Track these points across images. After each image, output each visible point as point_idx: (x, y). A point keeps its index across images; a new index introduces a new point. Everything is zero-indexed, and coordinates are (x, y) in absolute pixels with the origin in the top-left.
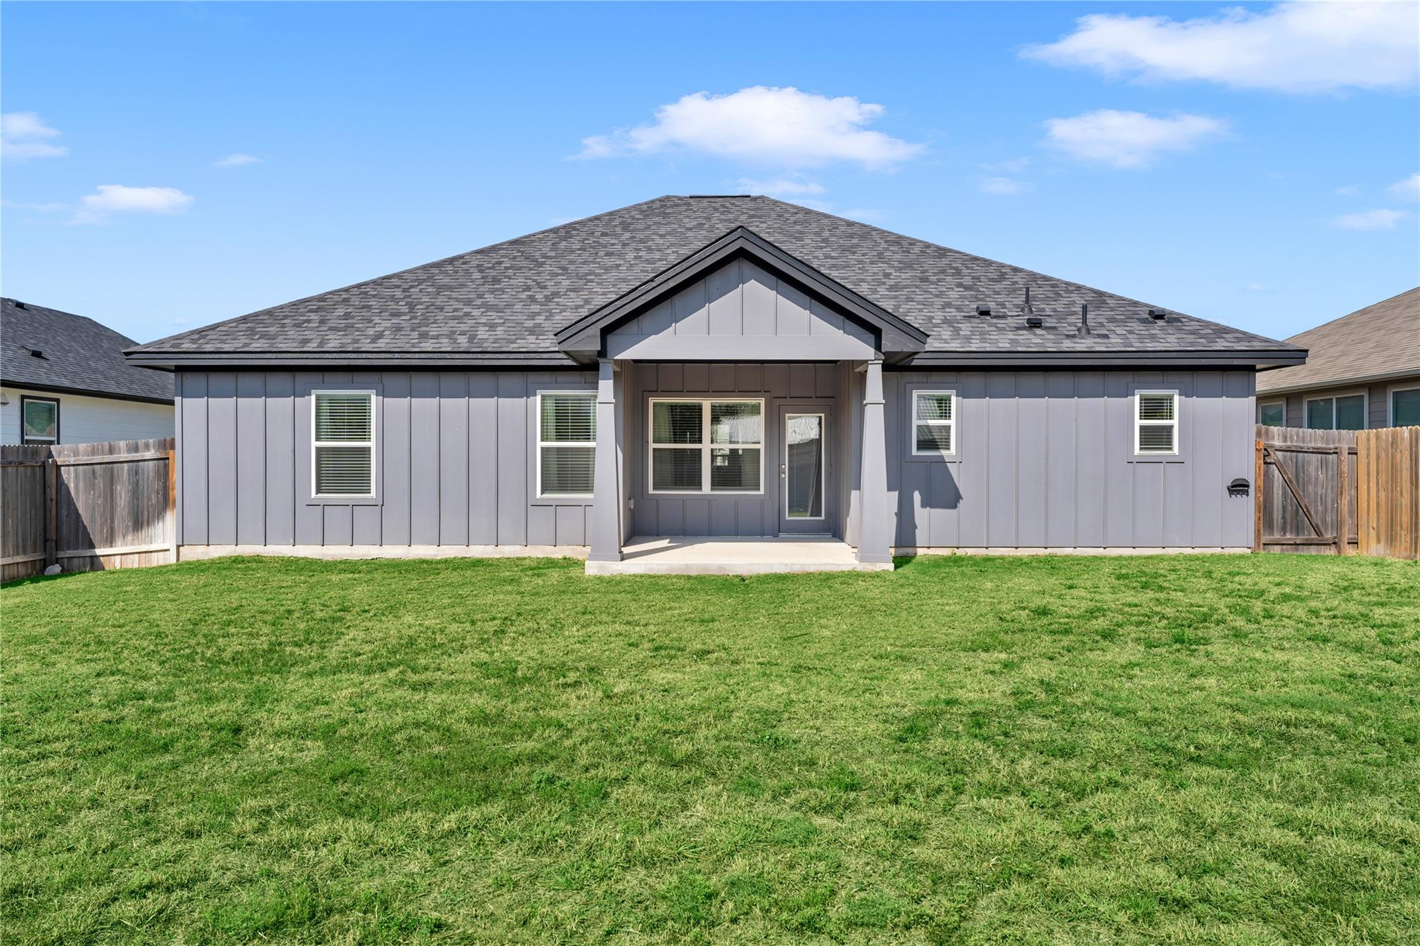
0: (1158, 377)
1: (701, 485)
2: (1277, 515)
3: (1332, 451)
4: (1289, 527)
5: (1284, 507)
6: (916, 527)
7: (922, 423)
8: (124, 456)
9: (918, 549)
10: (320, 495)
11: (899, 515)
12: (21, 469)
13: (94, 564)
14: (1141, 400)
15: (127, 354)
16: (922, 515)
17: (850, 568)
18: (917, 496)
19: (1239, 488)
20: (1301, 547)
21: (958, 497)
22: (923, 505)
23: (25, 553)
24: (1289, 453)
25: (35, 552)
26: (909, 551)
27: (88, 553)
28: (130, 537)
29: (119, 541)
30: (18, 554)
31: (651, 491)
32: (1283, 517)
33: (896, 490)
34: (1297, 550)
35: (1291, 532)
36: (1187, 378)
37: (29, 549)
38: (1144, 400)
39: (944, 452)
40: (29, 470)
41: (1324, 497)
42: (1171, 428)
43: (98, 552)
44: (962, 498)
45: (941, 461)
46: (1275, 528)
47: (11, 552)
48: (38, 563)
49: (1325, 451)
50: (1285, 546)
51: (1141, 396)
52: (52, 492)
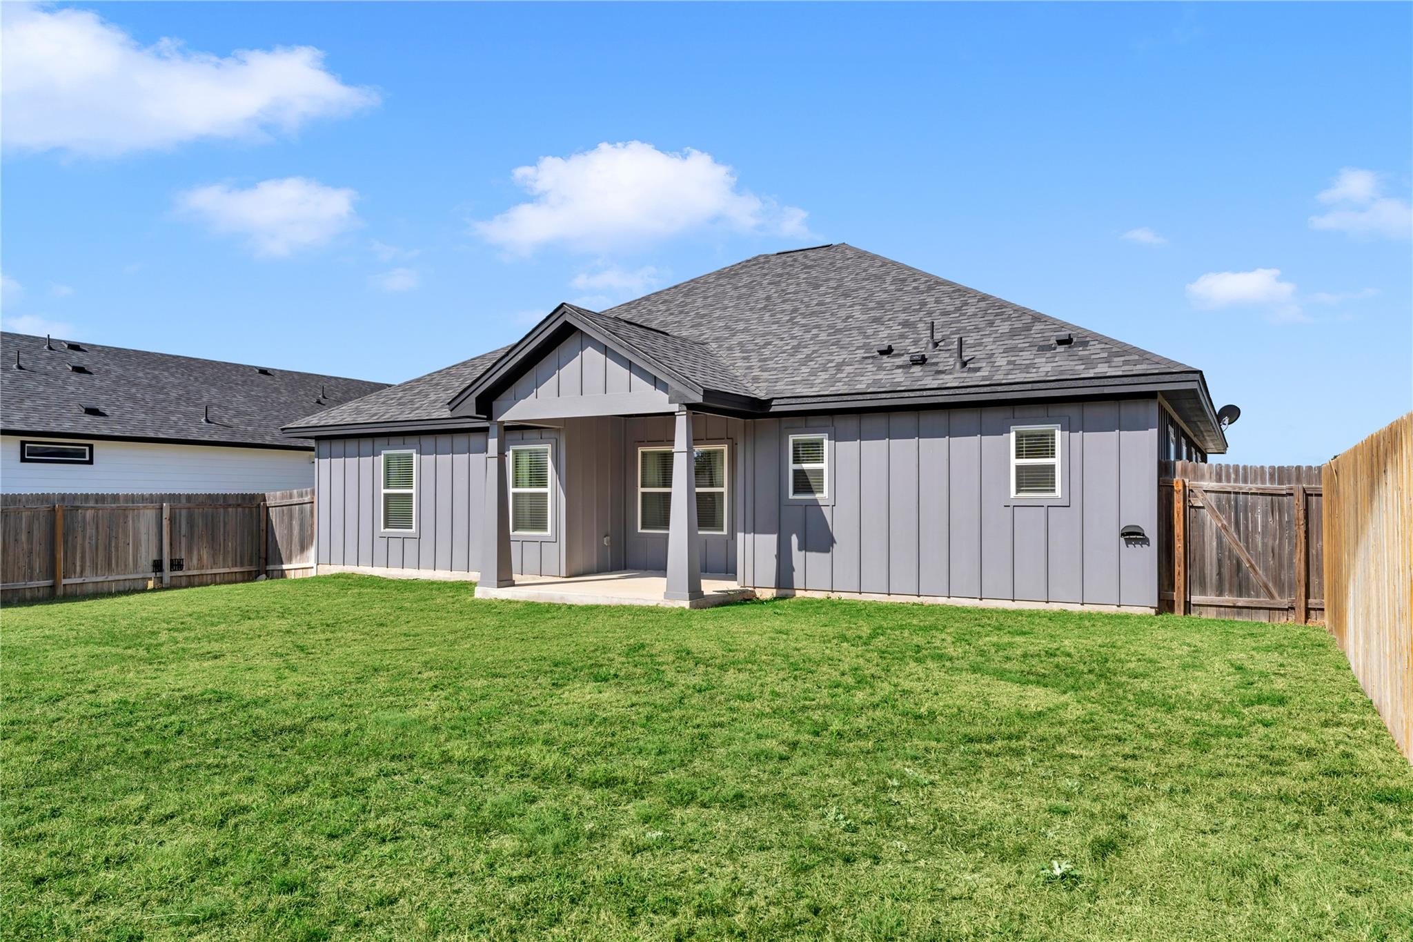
0: (1040, 411)
1: (669, 525)
2: (1211, 570)
3: (1284, 492)
4: (1227, 586)
5: (1220, 561)
6: (793, 570)
7: (797, 467)
8: (296, 500)
9: (797, 591)
10: (387, 530)
11: (779, 557)
12: (240, 510)
13: (282, 574)
14: (1016, 437)
15: (283, 429)
16: (797, 556)
17: (654, 604)
18: (794, 540)
19: (1132, 536)
20: (1244, 610)
21: (832, 541)
22: (800, 549)
23: (242, 565)
24: (1225, 495)
25: (251, 565)
26: (789, 592)
27: (278, 567)
28: (298, 558)
29: (294, 561)
30: (236, 566)
31: (639, 530)
32: (1219, 574)
33: (774, 533)
34: (1239, 614)
35: (1231, 592)
36: (1072, 411)
37: (238, 564)
38: (1019, 437)
39: (818, 496)
40: (247, 510)
41: (1277, 551)
42: (1052, 467)
43: (285, 567)
44: (835, 542)
45: (816, 505)
46: (1208, 585)
47: (230, 565)
48: (254, 573)
49: (1275, 492)
50: (1222, 609)
51: (1017, 433)
52: (263, 525)
